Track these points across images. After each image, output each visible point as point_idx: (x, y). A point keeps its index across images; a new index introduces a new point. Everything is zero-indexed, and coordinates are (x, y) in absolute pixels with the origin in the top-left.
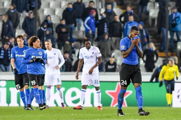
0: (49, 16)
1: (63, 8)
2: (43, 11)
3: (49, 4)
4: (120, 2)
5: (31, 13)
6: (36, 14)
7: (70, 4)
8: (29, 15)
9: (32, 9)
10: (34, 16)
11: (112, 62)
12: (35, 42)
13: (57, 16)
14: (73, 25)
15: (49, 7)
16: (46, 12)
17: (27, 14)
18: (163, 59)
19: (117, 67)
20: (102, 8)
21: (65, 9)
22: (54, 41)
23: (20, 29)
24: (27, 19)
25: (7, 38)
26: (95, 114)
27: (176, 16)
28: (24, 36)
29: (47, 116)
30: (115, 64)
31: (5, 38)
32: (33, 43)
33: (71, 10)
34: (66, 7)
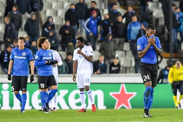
0: (50, 17)
1: (65, 9)
2: (45, 12)
3: (51, 5)
4: (122, 3)
5: (34, 14)
6: (38, 15)
7: (72, 4)
8: (32, 16)
9: (34, 10)
10: (36, 18)
11: (116, 64)
12: (43, 44)
13: (60, 17)
14: (76, 26)
15: (51, 8)
16: (49, 13)
17: (29, 16)
18: (168, 60)
19: (121, 68)
20: (105, 8)
21: (67, 9)
22: (58, 43)
23: (22, 30)
24: (29, 20)
25: (9, 40)
26: (98, 117)
27: (180, 16)
28: (26, 38)
29: (51, 119)
30: (119, 65)
31: (7, 40)
32: (42, 44)
33: (73, 11)
34: (69, 7)
